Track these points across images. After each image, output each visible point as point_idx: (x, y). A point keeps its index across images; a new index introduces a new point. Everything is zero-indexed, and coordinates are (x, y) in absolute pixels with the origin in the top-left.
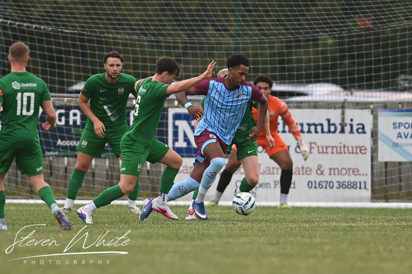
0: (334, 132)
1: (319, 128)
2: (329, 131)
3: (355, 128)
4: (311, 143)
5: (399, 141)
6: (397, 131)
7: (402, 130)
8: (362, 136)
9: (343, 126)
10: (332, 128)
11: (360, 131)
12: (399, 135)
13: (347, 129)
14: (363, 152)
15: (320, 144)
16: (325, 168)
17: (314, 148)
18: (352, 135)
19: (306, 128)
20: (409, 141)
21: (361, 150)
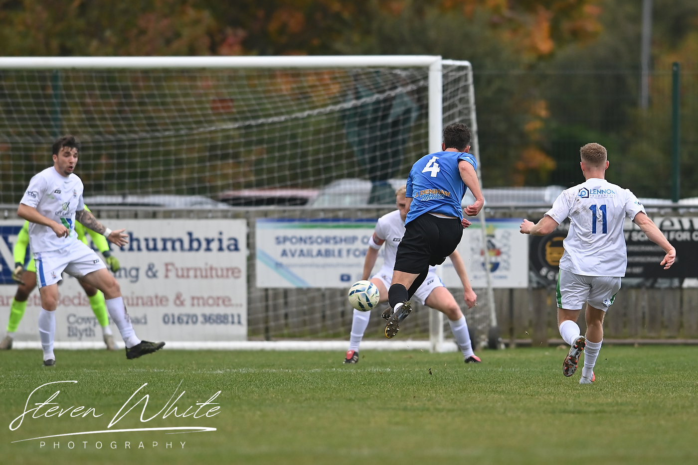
0: (198, 250)
1: (177, 245)
2: (191, 248)
3: (225, 244)
4: (167, 265)
5: (284, 260)
6: (281, 247)
7: (288, 246)
8: (234, 254)
9: (209, 241)
10: (195, 245)
11: (232, 247)
12: (284, 253)
13: (214, 245)
14: (236, 275)
15: (179, 265)
16: (186, 297)
17: (170, 270)
18: (221, 253)
19: (160, 245)
20: (297, 260)
21: (233, 273)
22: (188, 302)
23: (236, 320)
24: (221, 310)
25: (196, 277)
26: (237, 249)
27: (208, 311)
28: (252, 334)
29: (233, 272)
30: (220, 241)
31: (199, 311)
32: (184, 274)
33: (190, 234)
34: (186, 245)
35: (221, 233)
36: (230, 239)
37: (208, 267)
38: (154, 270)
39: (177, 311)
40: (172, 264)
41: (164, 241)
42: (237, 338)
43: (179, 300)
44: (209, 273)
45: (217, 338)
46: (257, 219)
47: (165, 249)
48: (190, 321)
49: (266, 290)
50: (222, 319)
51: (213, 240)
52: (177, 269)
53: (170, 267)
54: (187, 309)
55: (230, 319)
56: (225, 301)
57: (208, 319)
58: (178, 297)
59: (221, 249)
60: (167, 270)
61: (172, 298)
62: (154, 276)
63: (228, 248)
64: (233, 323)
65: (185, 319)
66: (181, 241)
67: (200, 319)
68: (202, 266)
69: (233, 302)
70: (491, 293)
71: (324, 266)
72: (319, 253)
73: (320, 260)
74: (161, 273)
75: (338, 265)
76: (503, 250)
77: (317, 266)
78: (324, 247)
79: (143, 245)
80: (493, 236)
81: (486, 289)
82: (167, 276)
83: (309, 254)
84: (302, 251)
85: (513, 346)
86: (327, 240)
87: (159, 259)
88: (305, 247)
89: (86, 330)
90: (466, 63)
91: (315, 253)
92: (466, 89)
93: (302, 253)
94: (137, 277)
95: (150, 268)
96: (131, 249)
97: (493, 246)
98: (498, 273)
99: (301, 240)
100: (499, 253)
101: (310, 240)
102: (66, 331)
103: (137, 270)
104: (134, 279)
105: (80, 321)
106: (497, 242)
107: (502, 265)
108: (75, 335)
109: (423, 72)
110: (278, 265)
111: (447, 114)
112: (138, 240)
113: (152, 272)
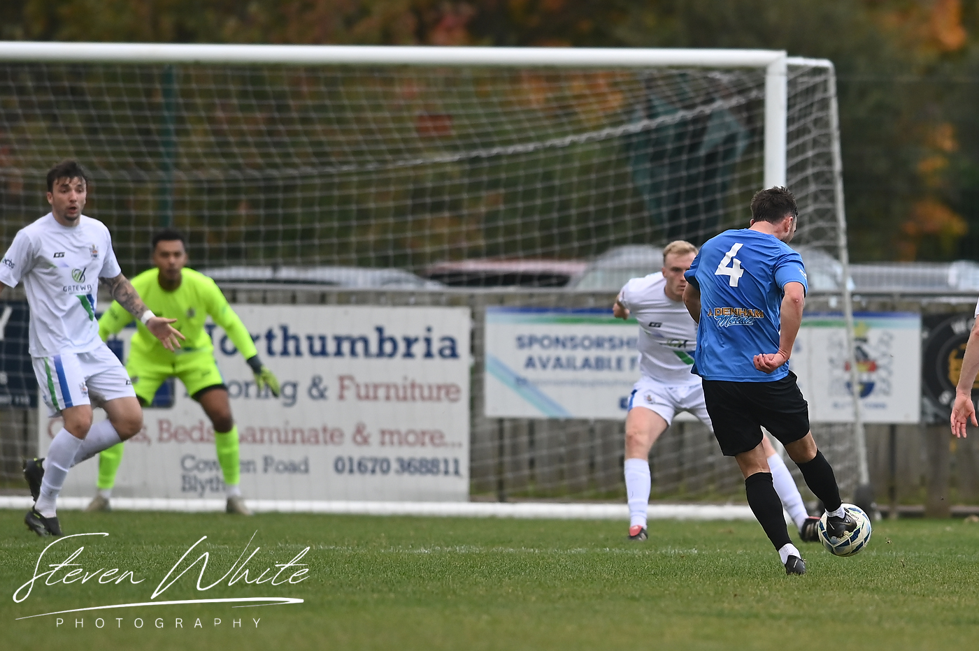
0: (392, 355)
1: (359, 347)
2: (381, 353)
3: (436, 347)
4: (342, 379)
5: (530, 374)
6: (525, 354)
7: (536, 351)
8: (450, 362)
9: (409, 342)
10: (388, 347)
11: (447, 352)
12: (530, 363)
13: (419, 349)
14: (452, 396)
15: (361, 379)
16: (372, 430)
17: (348, 388)
18: (429, 362)
19: (331, 347)
20: (550, 374)
21: (447, 393)
22: (375, 439)
23: (451, 468)
24: (428, 452)
25: (388, 398)
26: (454, 355)
27: (407, 453)
28: (477, 492)
29: (447, 391)
30: (428, 341)
31: (392, 453)
32: (369, 393)
33: (380, 330)
34: (374, 348)
35: (429, 330)
36: (444, 339)
37: (408, 383)
38: (321, 387)
39: (357, 453)
40: (351, 378)
41: (339, 340)
42: (454, 498)
43: (361, 436)
44: (409, 392)
45: (420, 497)
46: (488, 308)
47: (339, 353)
48: (378, 469)
49: (501, 421)
50: (429, 467)
51: (416, 340)
52: (358, 386)
53: (347, 383)
54: (374, 450)
55: (442, 467)
56: (435, 438)
57: (407, 466)
58: (359, 430)
59: (428, 355)
60: (342, 387)
61: (349, 431)
62: (322, 395)
63: (441, 353)
64: (446, 472)
65: (370, 465)
66: (365, 341)
67: (395, 466)
68: (399, 381)
69: (448, 439)
70: (860, 431)
71: (594, 384)
72: (586, 363)
73: (588, 374)
74: (332, 392)
75: (615, 383)
76: (881, 362)
77: (583, 384)
78: (593, 354)
79: (304, 346)
80: (865, 340)
81: (853, 424)
82: (341, 397)
83: (570, 364)
84: (558, 360)
85: (894, 516)
86: (599, 343)
87: (329, 368)
88: (564, 353)
89: (211, 481)
90: (825, 63)
91: (579, 363)
92: (824, 104)
93: (558, 363)
94: (294, 397)
95: (315, 383)
96: (285, 352)
97: (865, 355)
98: (871, 399)
99: (557, 341)
100: (873, 367)
101: (572, 342)
102: (178, 482)
103: (295, 386)
104: (289, 401)
105: (201, 466)
106: (872, 350)
107: (879, 386)
108: (193, 488)
109: (757, 76)
110: (520, 382)
111: (794, 144)
112: (296, 338)
113: (317, 389)
